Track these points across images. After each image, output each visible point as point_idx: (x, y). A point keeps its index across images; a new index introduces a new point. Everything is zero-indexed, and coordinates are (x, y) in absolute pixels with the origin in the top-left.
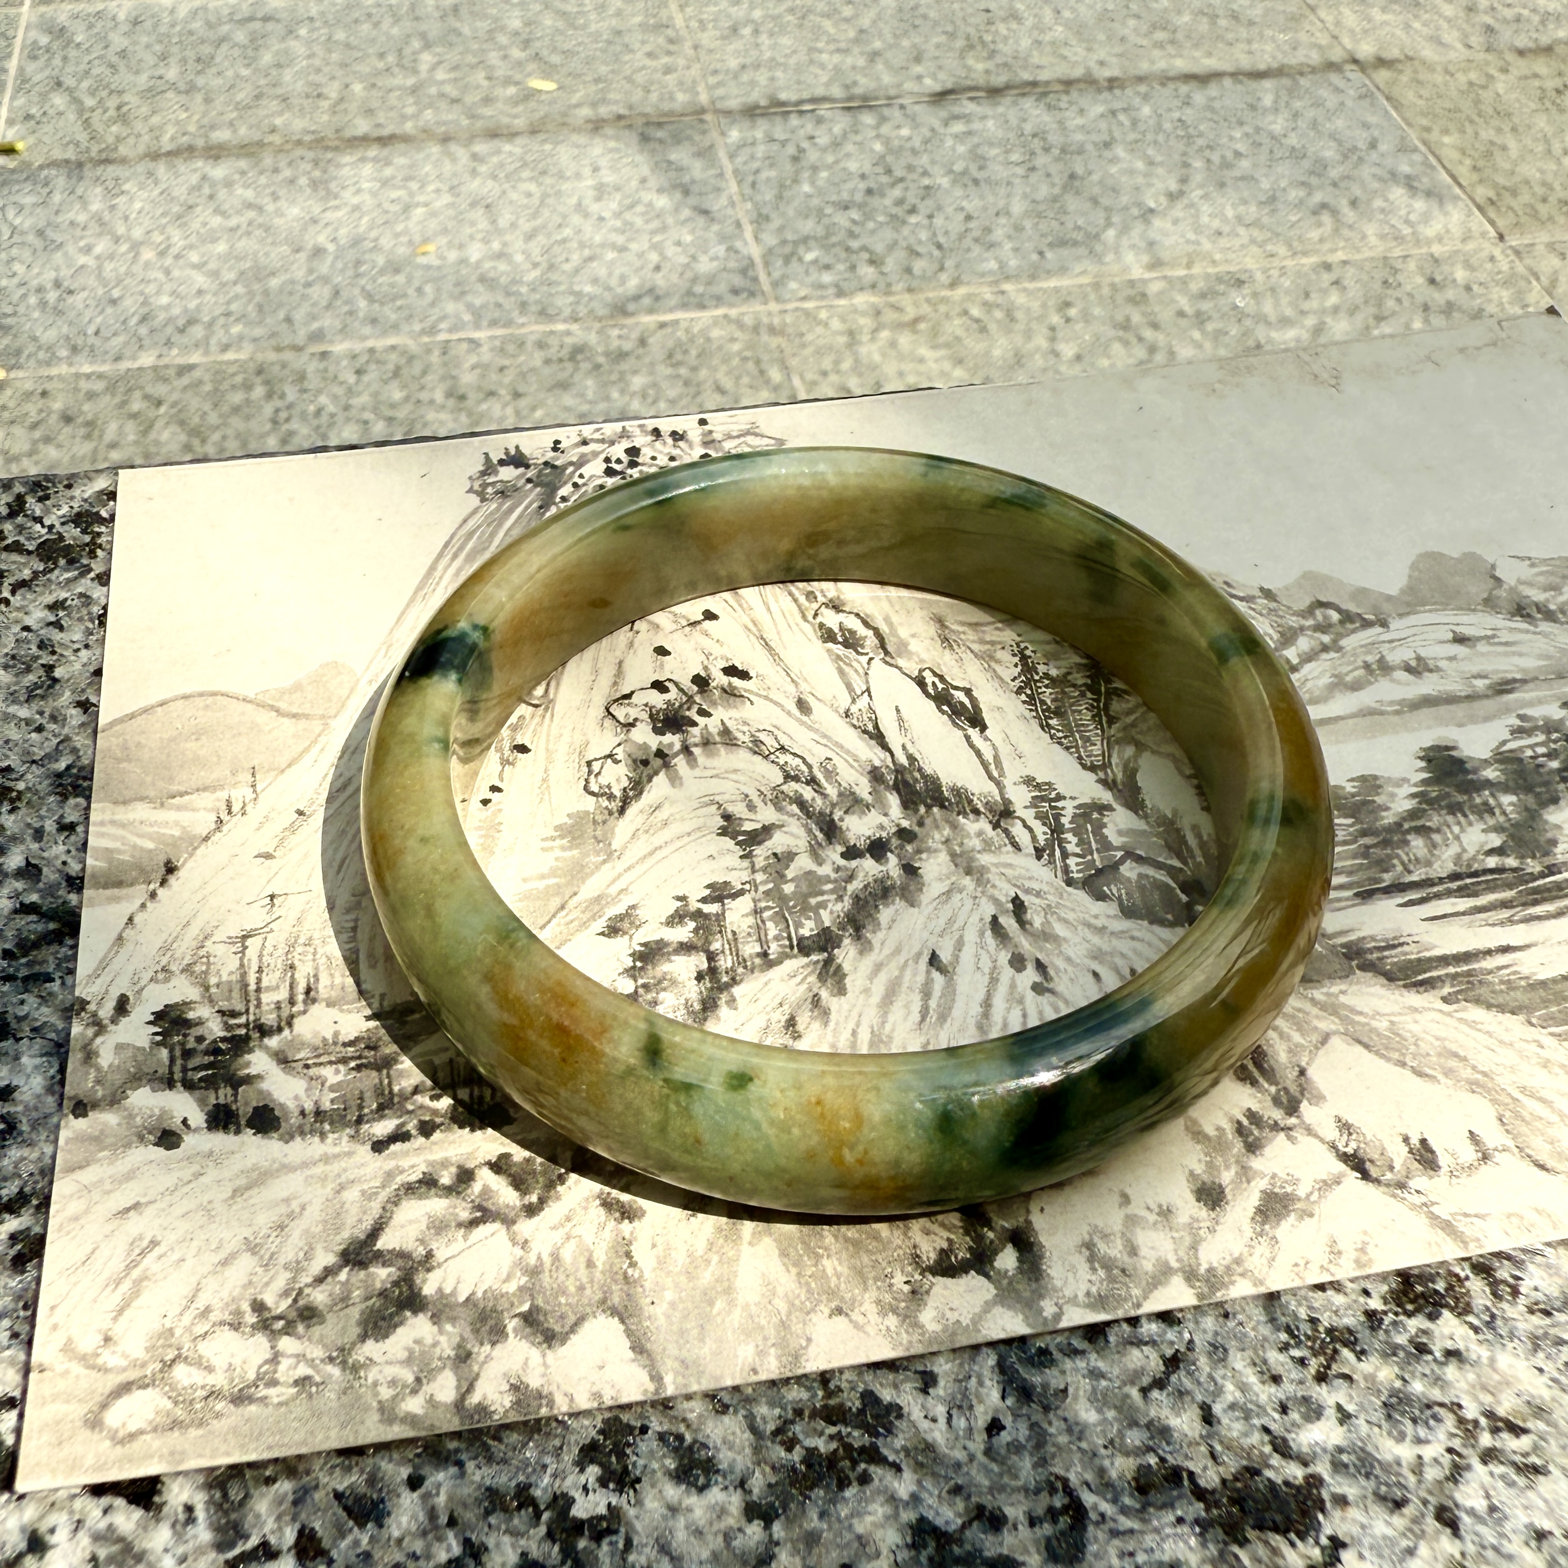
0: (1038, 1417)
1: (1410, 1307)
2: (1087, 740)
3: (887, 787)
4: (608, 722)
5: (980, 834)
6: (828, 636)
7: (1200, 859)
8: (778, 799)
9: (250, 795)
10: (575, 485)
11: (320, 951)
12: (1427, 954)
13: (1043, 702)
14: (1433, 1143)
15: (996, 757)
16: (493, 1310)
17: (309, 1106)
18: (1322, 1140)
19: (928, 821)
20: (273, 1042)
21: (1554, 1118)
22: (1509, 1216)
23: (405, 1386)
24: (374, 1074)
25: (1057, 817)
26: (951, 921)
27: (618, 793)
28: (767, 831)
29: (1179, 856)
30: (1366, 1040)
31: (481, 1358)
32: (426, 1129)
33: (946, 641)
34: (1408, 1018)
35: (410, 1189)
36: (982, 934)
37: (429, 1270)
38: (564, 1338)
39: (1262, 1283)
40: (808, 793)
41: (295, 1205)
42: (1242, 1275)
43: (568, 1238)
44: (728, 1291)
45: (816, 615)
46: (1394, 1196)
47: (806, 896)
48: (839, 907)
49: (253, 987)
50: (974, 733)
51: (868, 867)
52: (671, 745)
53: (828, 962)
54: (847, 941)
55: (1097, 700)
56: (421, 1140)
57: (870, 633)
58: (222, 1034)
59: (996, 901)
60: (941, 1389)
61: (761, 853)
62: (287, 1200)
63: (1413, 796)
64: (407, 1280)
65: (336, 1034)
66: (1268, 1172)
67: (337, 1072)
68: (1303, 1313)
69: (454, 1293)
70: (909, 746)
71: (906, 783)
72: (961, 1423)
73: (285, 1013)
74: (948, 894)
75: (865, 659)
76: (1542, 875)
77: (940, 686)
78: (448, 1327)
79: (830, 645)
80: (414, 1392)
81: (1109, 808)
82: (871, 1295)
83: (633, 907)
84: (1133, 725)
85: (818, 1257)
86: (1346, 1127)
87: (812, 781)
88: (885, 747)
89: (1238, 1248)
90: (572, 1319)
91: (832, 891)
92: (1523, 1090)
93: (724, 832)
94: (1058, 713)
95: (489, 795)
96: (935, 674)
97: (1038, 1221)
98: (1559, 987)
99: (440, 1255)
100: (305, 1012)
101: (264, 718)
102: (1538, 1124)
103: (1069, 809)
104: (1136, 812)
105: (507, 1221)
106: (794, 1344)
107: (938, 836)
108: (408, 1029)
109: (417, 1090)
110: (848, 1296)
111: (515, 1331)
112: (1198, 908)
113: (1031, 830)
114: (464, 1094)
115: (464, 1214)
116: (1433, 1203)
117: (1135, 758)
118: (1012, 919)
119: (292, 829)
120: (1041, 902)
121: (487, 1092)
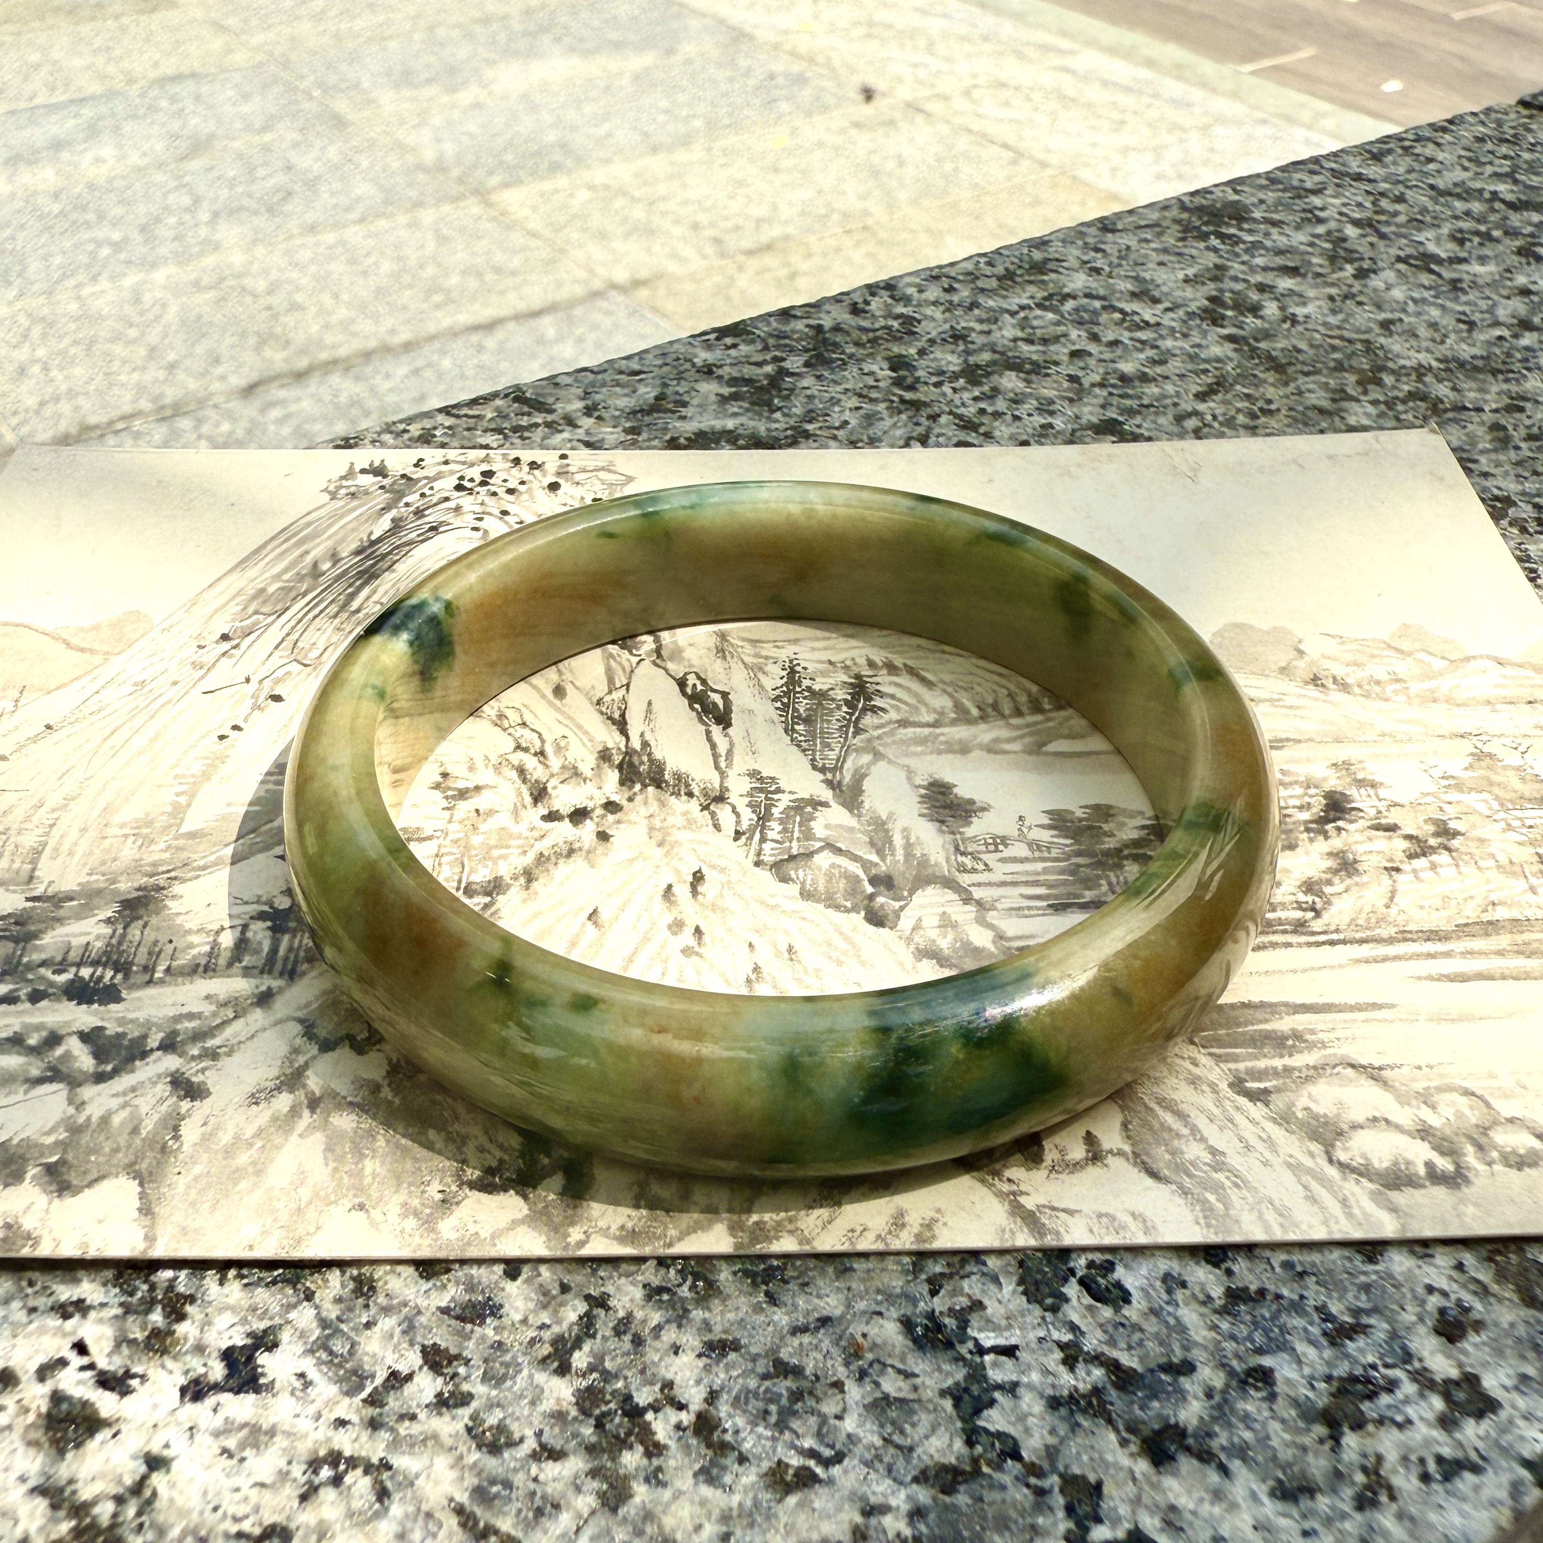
2: (828, 745)
3: (612, 766)
5: (685, 814)
7: (900, 856)
8: (500, 765)
9: (10, 706)
10: (423, 495)
13: (795, 710)
15: (730, 753)
16: (22, 1157)
19: (638, 798)
21: (1185, 1131)
22: (1100, 1216)
24: (11, 945)
25: (768, 808)
26: (625, 884)
28: (478, 789)
29: (880, 852)
32: (36, 997)
33: (722, 652)
36: (651, 898)
38: (77, 1191)
39: (808, 1242)
40: (530, 762)
42: (791, 1232)
43: (124, 1106)
44: (259, 1173)
46: (981, 1182)
47: (491, 848)
48: (520, 860)
50: (716, 730)
51: (563, 830)
53: (487, 905)
54: (514, 890)
55: (852, 714)
56: (28, 1005)
59: (677, 871)
61: (464, 808)
63: (1143, 827)
70: (648, 734)
71: (631, 764)
74: (632, 861)
75: (636, 660)
77: (700, 687)
79: (608, 645)
81: (825, 804)
82: (401, 1197)
84: (879, 738)
85: (363, 1156)
87: (542, 753)
88: (624, 731)
90: (95, 1175)
91: (518, 847)
92: (1161, 1101)
93: (437, 786)
94: (807, 721)
95: (227, 731)
96: (699, 677)
98: (1234, 1014)
101: (53, 649)
102: (1166, 1135)
103: (784, 801)
104: (851, 811)
105: (73, 1081)
106: (301, 1229)
107: (644, 811)
108: (62, 913)
109: (44, 964)
110: (375, 1195)
111: (33, 1177)
112: (880, 900)
113: (738, 815)
114: (86, 972)
115: (35, 1072)
116: (1022, 1193)
117: (869, 765)
118: (688, 888)
119: (35, 739)
120: (723, 878)
121: (109, 974)
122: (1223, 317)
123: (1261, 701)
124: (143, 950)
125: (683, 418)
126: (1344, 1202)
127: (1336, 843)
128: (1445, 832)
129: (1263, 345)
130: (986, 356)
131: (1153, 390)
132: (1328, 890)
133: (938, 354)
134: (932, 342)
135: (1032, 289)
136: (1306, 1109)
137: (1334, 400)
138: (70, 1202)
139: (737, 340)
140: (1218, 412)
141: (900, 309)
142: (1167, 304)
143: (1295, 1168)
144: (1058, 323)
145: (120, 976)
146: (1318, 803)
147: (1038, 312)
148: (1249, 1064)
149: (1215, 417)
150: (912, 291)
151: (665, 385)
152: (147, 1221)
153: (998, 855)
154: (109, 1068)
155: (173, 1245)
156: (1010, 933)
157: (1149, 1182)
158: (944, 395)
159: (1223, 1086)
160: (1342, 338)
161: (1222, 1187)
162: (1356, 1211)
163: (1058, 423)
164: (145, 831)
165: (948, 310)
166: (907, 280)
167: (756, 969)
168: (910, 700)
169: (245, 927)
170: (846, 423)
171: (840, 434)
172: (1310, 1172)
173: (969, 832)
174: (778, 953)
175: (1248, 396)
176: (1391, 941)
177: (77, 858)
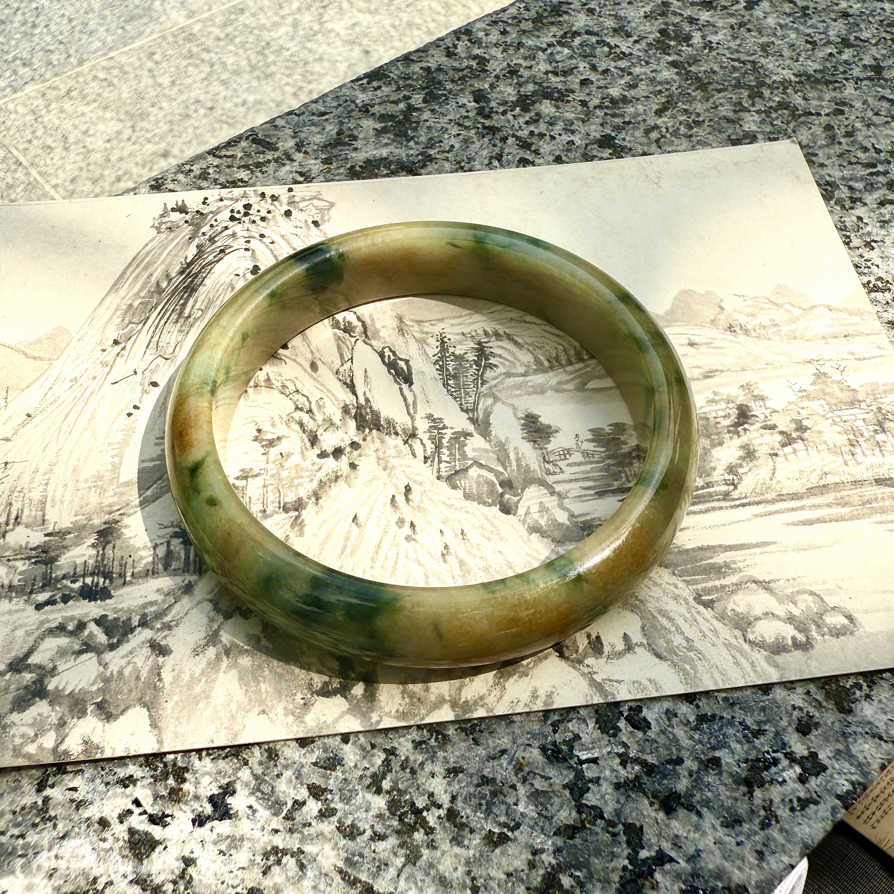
2: (468, 394)
3: (351, 417)
5: (396, 447)
6: (336, 325)
7: (514, 467)
8: (289, 421)
10: (212, 226)
11: (27, 496)
13: (448, 370)
15: (415, 403)
16: (82, 700)
17: (6, 582)
19: (369, 438)
21: (673, 629)
22: (634, 682)
23: (28, 738)
24: (44, 566)
25: (441, 439)
26: (369, 497)
28: (279, 439)
29: (503, 465)
31: (71, 725)
32: (65, 599)
33: (401, 330)
35: (51, 632)
36: (384, 505)
37: (52, 676)
38: (116, 717)
40: (305, 418)
43: (129, 663)
44: (207, 697)
46: (575, 667)
47: (293, 479)
48: (310, 485)
50: (405, 387)
51: (331, 463)
53: (297, 518)
54: (310, 506)
55: (479, 371)
56: (62, 605)
57: (360, 324)
59: (396, 486)
61: (274, 452)
64: (40, 681)
65: (28, 543)
67: (24, 564)
69: (64, 689)
70: (368, 393)
71: (361, 415)
73: (2, 530)
74: (371, 481)
75: (353, 340)
76: (703, 488)
77: (392, 358)
78: (57, 708)
79: (336, 331)
80: (33, 741)
81: (471, 435)
82: (282, 704)
84: (495, 386)
87: (310, 411)
88: (354, 393)
89: (483, 691)
90: (123, 707)
91: (307, 477)
92: (660, 612)
93: (256, 439)
94: (455, 377)
95: (132, 411)
96: (391, 350)
98: (694, 554)
99: (60, 669)
100: (13, 530)
102: (663, 632)
103: (448, 434)
104: (485, 438)
105: (99, 651)
107: (373, 447)
108: (66, 543)
109: (64, 577)
110: (270, 704)
111: (92, 712)
112: (507, 496)
113: (424, 446)
114: (89, 580)
115: (76, 647)
116: (595, 673)
117: (492, 405)
118: (403, 497)
119: (23, 425)
120: (421, 489)
121: (102, 580)
122: (669, 47)
123: (702, 344)
124: (116, 563)
125: (356, 149)
126: (752, 664)
127: (744, 439)
128: (801, 428)
129: (693, 69)
130: (530, 88)
131: (630, 110)
132: (741, 471)
133: (502, 88)
134: (497, 77)
135: (554, 29)
136: (733, 610)
137: (735, 112)
138: (114, 725)
139: (380, 83)
140: (669, 125)
141: (477, 51)
142: (635, 38)
143: (728, 646)
144: (571, 57)
145: (107, 581)
146: (734, 413)
147: (559, 48)
148: (703, 585)
149: (667, 129)
150: (481, 34)
151: (341, 123)
152: (156, 732)
153: (567, 462)
154: (115, 640)
155: (173, 744)
157: (657, 660)
158: (509, 121)
159: (691, 600)
160: (738, 60)
161: (693, 660)
162: (758, 669)
163: (577, 139)
164: (100, 483)
165: (504, 51)
166: (478, 25)
167: (446, 547)
168: (510, 359)
169: (169, 543)
170: (452, 146)
171: (449, 155)
172: (735, 648)
173: (550, 447)
174: (456, 536)
175: (685, 110)
176: (773, 501)
177: (66, 504)
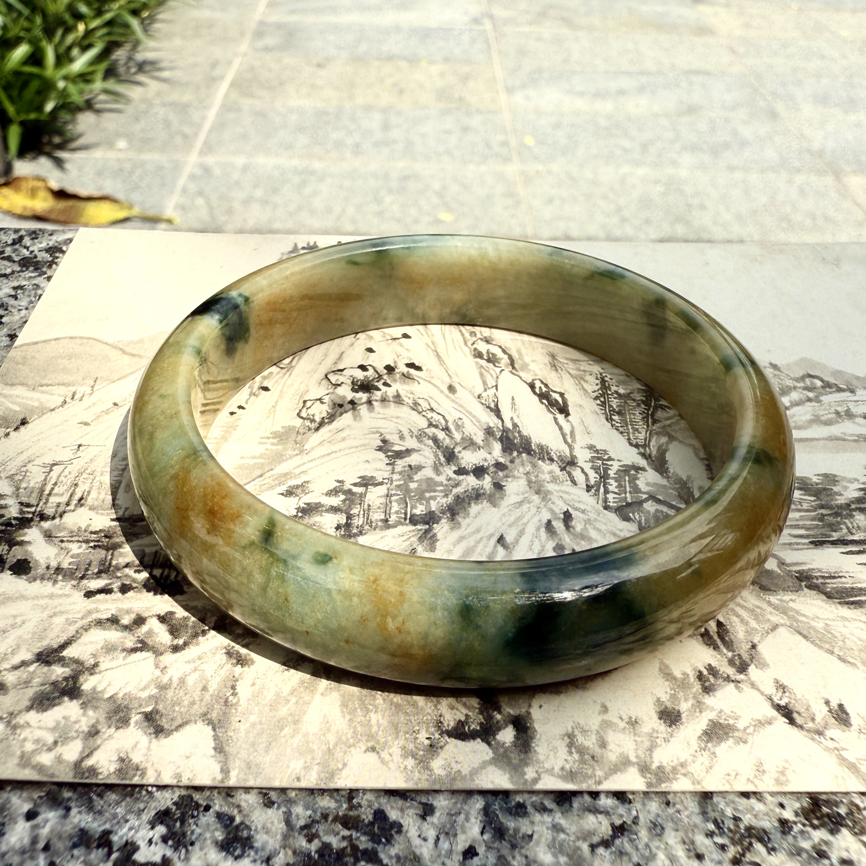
0: (505, 851)
1: (816, 822)
2: (636, 430)
3: (495, 439)
4: (325, 382)
5: (550, 472)
6: (479, 355)
8: (420, 436)
9: (88, 390)
11: (97, 479)
12: (859, 586)
13: (610, 406)
14: (848, 708)
15: (572, 433)
16: (126, 707)
17: (54, 564)
18: (762, 693)
19: (517, 461)
20: (46, 525)
23: (44, 745)
24: (104, 552)
25: (606, 470)
26: (519, 519)
27: (318, 419)
28: (408, 452)
30: (805, 632)
31: (106, 736)
32: (124, 589)
33: (554, 367)
34: (840, 624)
35: (99, 623)
36: (538, 529)
37: (92, 674)
38: (168, 733)
39: (699, 783)
40: (441, 435)
41: (19, 620)
42: (685, 775)
43: (195, 670)
44: (296, 722)
45: (473, 344)
46: (813, 739)
47: (422, 492)
48: (444, 500)
49: (47, 492)
50: (561, 417)
51: (471, 481)
52: (361, 399)
53: (426, 532)
54: (444, 521)
55: (648, 410)
56: (119, 595)
57: (506, 357)
58: (16, 515)
59: (552, 512)
60: (435, 819)
61: (401, 464)
62: (15, 617)
63: (860, 490)
64: (75, 677)
65: (89, 526)
66: (718, 708)
68: (729, 812)
69: (103, 692)
70: (515, 418)
71: (508, 438)
72: (445, 845)
73: (61, 510)
74: (521, 503)
75: (498, 370)
77: (544, 389)
78: (91, 713)
79: (478, 360)
80: (50, 750)
81: (643, 469)
82: (400, 742)
83: (308, 482)
84: (669, 426)
85: (368, 711)
86: (782, 688)
87: (446, 429)
88: (499, 416)
89: (685, 755)
90: (179, 721)
91: (441, 491)
93: (380, 449)
94: (619, 413)
95: (236, 410)
96: (542, 382)
97: (536, 713)
99: (102, 667)
100: (74, 511)
101: (113, 354)
103: (615, 466)
104: (661, 474)
105: (157, 653)
106: (333, 766)
107: (522, 470)
108: (136, 530)
109: (128, 566)
110: (382, 740)
111: (136, 723)
113: (586, 475)
114: (157, 573)
115: (130, 644)
116: (843, 749)
117: (667, 444)
118: (562, 523)
119: (107, 412)
120: (584, 517)
121: (174, 574)
138: (164, 742)
152: (221, 758)
154: (181, 642)
156: (788, 561)
